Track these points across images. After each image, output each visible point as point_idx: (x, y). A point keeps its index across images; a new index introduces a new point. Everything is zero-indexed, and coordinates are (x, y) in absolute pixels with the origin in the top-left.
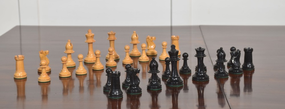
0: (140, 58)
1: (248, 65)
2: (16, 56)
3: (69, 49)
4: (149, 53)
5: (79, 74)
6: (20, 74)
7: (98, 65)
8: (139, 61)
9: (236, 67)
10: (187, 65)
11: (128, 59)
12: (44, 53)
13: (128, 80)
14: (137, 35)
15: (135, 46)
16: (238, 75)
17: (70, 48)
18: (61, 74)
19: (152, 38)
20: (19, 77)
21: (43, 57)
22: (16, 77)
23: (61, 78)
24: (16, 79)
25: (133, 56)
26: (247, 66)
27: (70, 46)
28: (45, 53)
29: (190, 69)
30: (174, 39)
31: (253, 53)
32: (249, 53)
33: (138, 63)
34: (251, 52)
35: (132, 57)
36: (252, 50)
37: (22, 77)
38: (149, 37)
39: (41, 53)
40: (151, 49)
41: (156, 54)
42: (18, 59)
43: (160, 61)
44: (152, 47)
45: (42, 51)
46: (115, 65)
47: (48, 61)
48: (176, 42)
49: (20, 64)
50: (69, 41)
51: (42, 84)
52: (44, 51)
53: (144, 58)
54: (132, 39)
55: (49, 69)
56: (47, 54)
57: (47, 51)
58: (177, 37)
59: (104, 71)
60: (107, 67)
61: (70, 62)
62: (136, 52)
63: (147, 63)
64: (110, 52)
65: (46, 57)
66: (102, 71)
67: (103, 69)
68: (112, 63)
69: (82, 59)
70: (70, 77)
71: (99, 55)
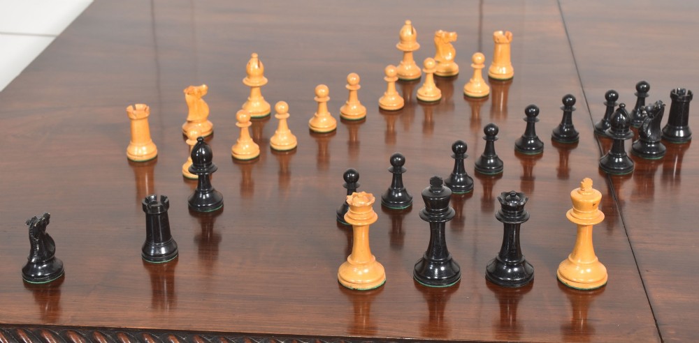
0: (419, 90)
1: (677, 132)
2: (130, 108)
3: (255, 76)
4: (441, 70)
5: (279, 148)
6: (142, 150)
7: (322, 121)
8: (418, 100)
9: (651, 143)
10: (534, 134)
11: (393, 99)
12: (196, 93)
13: (395, 193)
14: (414, 30)
15: (407, 54)
16: (654, 160)
17: (257, 73)
18: (237, 151)
19: (447, 36)
20: (138, 156)
21: (193, 102)
22: (133, 158)
23: (235, 160)
24: (132, 163)
26: (675, 133)
27: (257, 67)
28: (200, 92)
30: (501, 41)
31: (692, 104)
32: (681, 103)
34: (688, 104)
35: (402, 83)
36: (690, 96)
37: (145, 158)
38: (441, 34)
39: (188, 94)
40: (446, 61)
41: (455, 74)
42: (134, 117)
43: (467, 97)
44: (450, 56)
45: (191, 88)
46: (362, 116)
47: (206, 110)
48: (503, 50)
49: (140, 128)
50: (255, 56)
51: (192, 181)
52: (196, 89)
53: (430, 92)
54: (401, 40)
55: (209, 128)
56: (204, 93)
57: (204, 87)
58: (508, 37)
59: (337, 131)
60: (343, 120)
61: (257, 106)
62: (409, 69)
63: (437, 103)
64: (350, 85)
65: (202, 100)
66: (333, 133)
67: (333, 128)
68: (355, 110)
69: (284, 114)
70: (258, 157)
71: (325, 97)
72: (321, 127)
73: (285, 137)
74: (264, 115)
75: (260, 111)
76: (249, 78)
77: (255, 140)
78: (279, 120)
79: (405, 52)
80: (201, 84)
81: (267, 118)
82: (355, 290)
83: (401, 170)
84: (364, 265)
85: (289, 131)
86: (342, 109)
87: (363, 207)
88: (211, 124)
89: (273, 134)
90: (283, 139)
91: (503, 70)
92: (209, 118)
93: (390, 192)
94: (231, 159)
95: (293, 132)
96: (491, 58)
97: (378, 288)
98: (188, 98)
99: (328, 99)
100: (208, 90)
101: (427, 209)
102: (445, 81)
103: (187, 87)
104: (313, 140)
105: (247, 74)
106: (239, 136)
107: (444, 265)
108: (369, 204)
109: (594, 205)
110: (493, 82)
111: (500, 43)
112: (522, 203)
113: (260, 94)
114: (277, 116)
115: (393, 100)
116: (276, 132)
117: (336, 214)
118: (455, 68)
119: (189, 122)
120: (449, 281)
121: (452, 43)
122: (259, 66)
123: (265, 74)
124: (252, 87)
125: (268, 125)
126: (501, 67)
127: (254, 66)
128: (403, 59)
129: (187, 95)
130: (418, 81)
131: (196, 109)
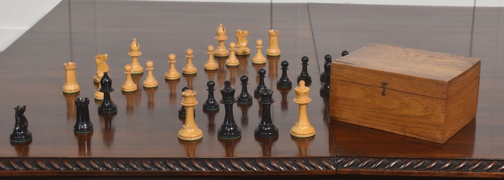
0: (228, 61)
2: (66, 64)
3: (135, 51)
4: (240, 52)
5: (148, 86)
6: (71, 87)
7: (172, 73)
8: (226, 65)
10: (287, 77)
12: (102, 58)
13: (210, 102)
14: (225, 29)
15: (221, 42)
17: (136, 49)
18: (124, 87)
19: (243, 33)
20: (69, 91)
21: (100, 63)
22: (66, 92)
23: (123, 92)
24: (65, 94)
25: (219, 56)
28: (104, 57)
29: (291, 81)
33: (225, 66)
35: (218, 58)
37: (73, 92)
38: (240, 31)
40: (243, 47)
41: (248, 53)
42: (68, 69)
43: (254, 64)
44: (244, 44)
45: (99, 56)
46: (195, 73)
47: (107, 68)
48: (274, 39)
49: (70, 74)
50: (135, 39)
51: (100, 102)
52: (102, 56)
53: (233, 61)
54: (218, 34)
56: (106, 59)
58: (276, 33)
59: (181, 80)
60: (184, 75)
61: (136, 68)
62: (222, 51)
63: (237, 67)
64: (188, 55)
65: (105, 62)
66: (178, 80)
68: (190, 69)
69: (151, 67)
70: (136, 91)
71: (174, 60)
72: (171, 77)
73: (151, 81)
74: (140, 73)
75: (138, 70)
76: (131, 52)
79: (220, 41)
80: (105, 54)
82: (187, 141)
83: (213, 89)
84: (191, 128)
85: (154, 78)
86: (184, 68)
87: (190, 96)
89: (145, 79)
90: (150, 81)
91: (274, 51)
93: (207, 101)
94: (121, 92)
96: (267, 44)
97: (199, 140)
98: (98, 61)
99: (175, 62)
100: (109, 57)
101: (223, 98)
102: (243, 57)
103: (97, 55)
104: (166, 85)
105: (131, 50)
106: (126, 80)
107: (232, 127)
108: (193, 94)
109: (305, 93)
110: (269, 57)
111: (272, 36)
112: (270, 94)
113: (137, 61)
114: (147, 70)
115: (212, 64)
116: (147, 78)
117: (178, 112)
118: (248, 50)
120: (235, 135)
121: (246, 36)
122: (137, 45)
123: (141, 50)
124: (133, 57)
125: (142, 78)
126: (274, 49)
127: (134, 45)
128: (219, 45)
129: (97, 59)
130: (227, 57)
131: (102, 67)
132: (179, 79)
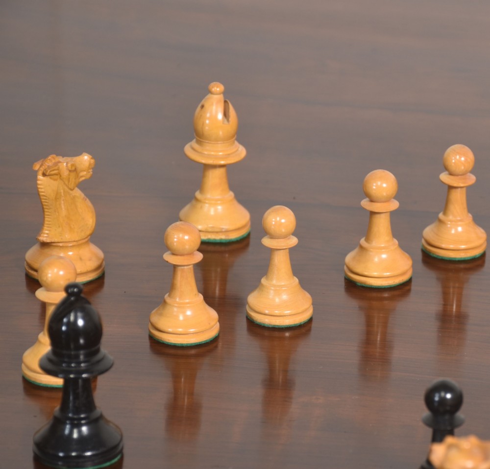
3: (217, 140)
5: (267, 321)
7: (376, 260)
12: (65, 173)
17: (221, 133)
18: (163, 323)
21: (57, 197)
23: (158, 346)
27: (220, 116)
28: (74, 170)
39: (44, 175)
45: (51, 161)
46: (476, 253)
47: (88, 219)
50: (217, 88)
51: (45, 394)
52: (64, 164)
55: (92, 264)
56: (85, 175)
57: (86, 159)
59: (414, 287)
61: (218, 214)
64: (451, 174)
65: (78, 193)
66: (402, 289)
67: (405, 278)
69: (285, 237)
70: (215, 340)
71: (387, 200)
72: (375, 274)
73: (285, 297)
74: (234, 236)
75: (225, 227)
76: (199, 142)
77: (209, 300)
78: (271, 251)
80: (78, 154)
81: (243, 243)
85: (296, 280)
86: (429, 232)
88: (101, 254)
89: (256, 285)
90: (280, 299)
92: (95, 238)
94: (147, 343)
95: (305, 284)
98: (44, 184)
99: (395, 205)
100: (96, 168)
104: (351, 305)
105: (198, 135)
106: (171, 287)
113: (226, 186)
114: (266, 242)
116: (264, 281)
119: (45, 245)
122: (226, 114)
123: (241, 135)
124: (207, 167)
125: (242, 263)
127: (213, 114)
129: (40, 177)
131: (64, 212)
132: (408, 283)
